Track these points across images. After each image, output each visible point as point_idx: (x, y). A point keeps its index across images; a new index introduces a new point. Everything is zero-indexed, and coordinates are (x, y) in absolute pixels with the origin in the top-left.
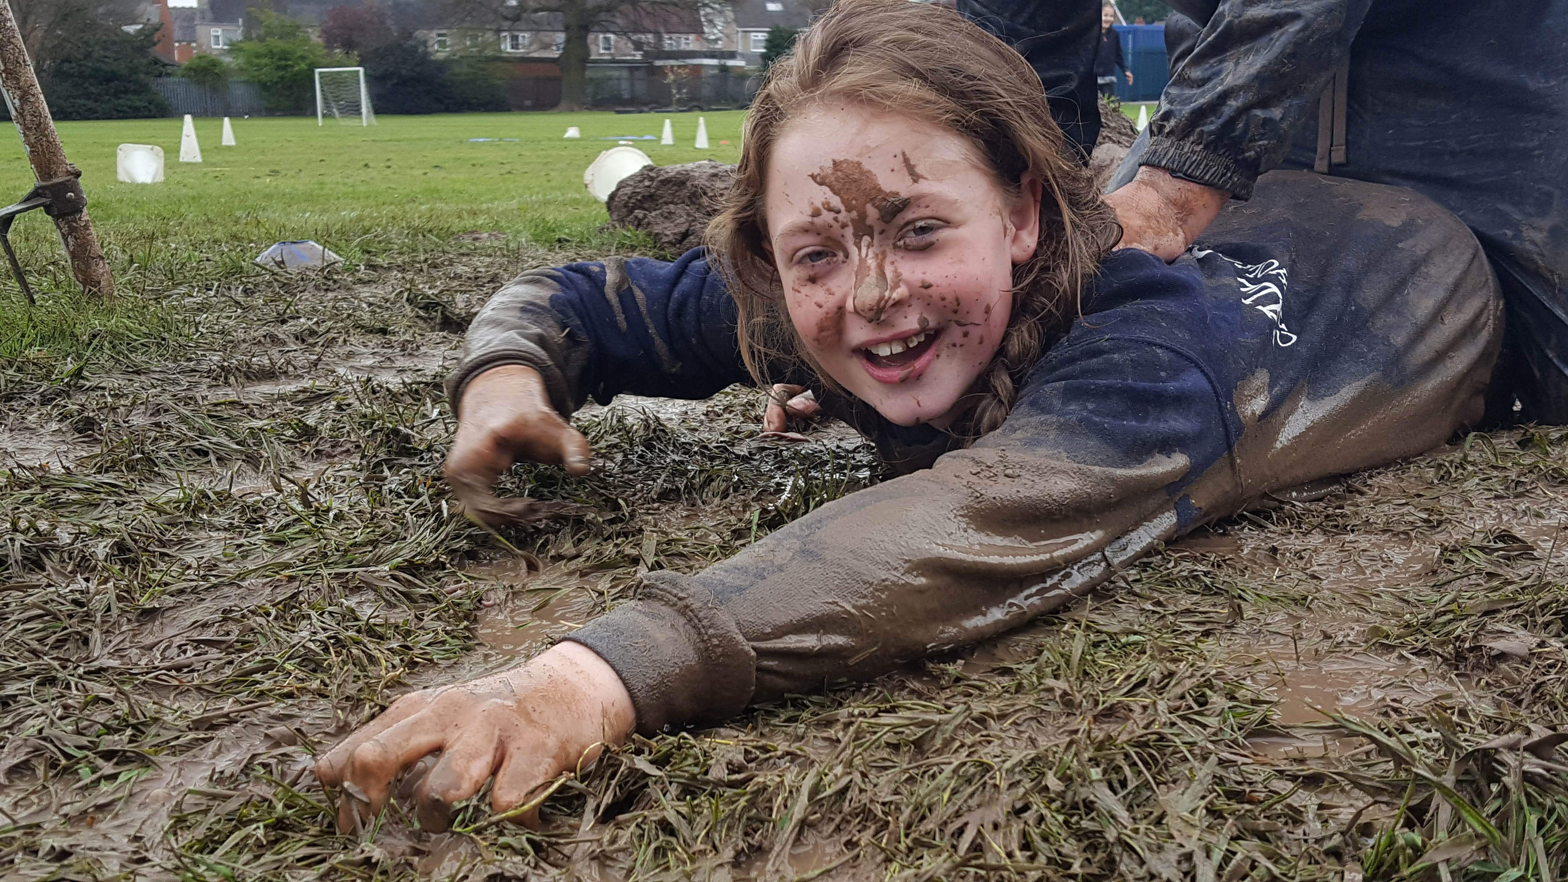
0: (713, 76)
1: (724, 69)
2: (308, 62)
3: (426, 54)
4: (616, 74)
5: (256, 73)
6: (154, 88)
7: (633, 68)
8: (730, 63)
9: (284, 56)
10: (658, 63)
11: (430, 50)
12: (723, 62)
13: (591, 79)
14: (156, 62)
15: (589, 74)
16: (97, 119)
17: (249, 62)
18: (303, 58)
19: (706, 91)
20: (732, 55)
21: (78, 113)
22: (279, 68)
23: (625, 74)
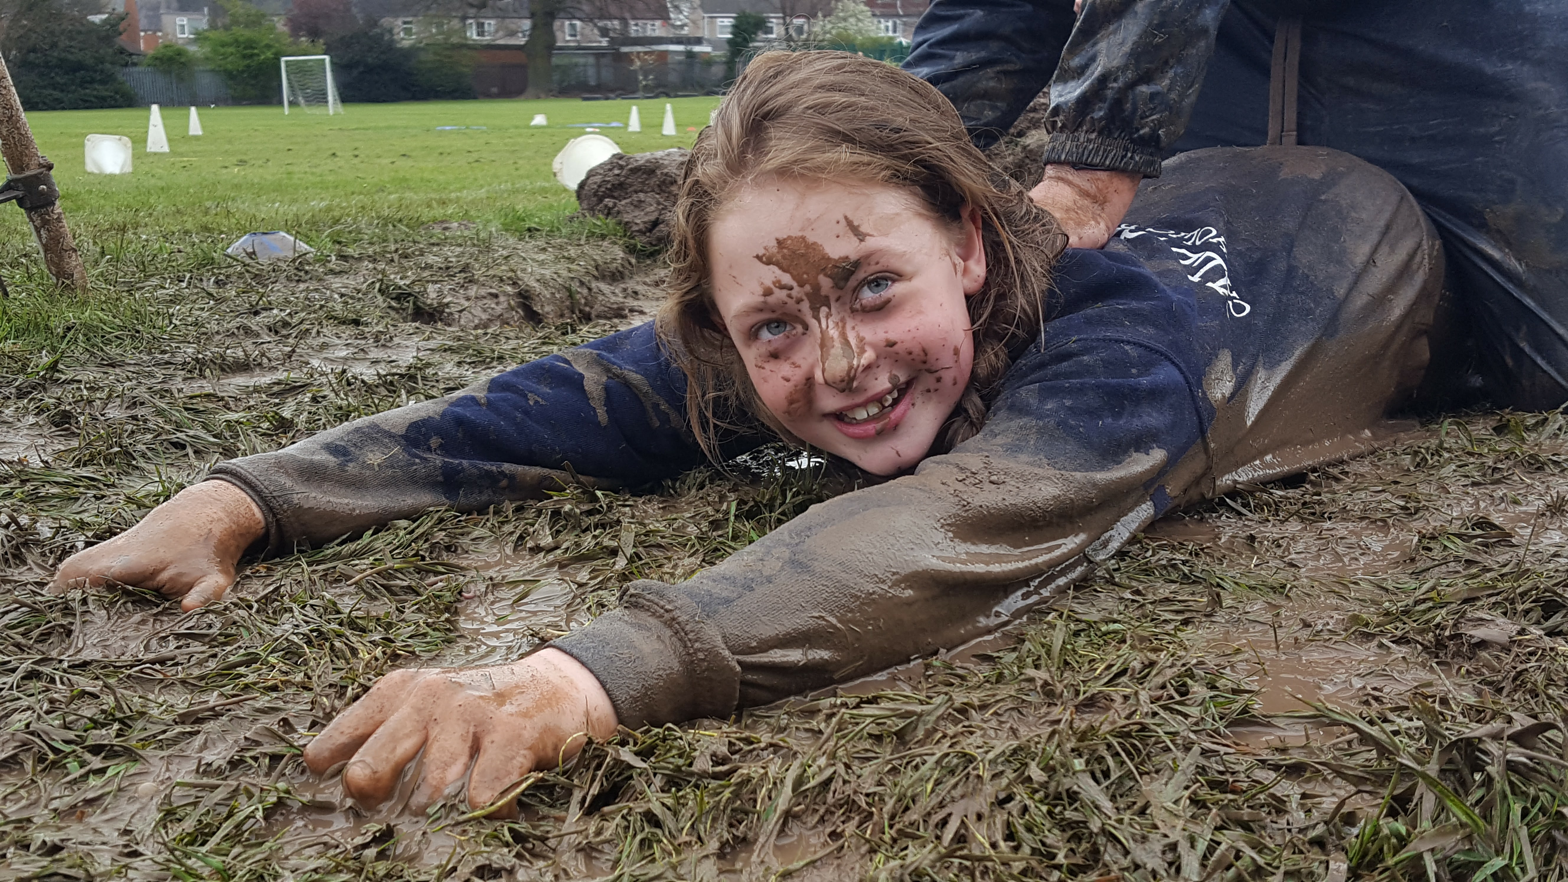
0: (680, 63)
1: (690, 55)
2: (273, 50)
3: (392, 41)
4: (582, 60)
5: (223, 62)
6: (120, 77)
7: (599, 54)
8: (697, 49)
9: (250, 44)
10: (625, 49)
11: (396, 37)
12: (689, 48)
13: (558, 66)
14: (122, 51)
15: (555, 61)
16: (63, 109)
17: (214, 51)
18: (268, 46)
19: (673, 78)
20: (699, 41)
21: (45, 103)
22: (244, 57)
23: (591, 60)
